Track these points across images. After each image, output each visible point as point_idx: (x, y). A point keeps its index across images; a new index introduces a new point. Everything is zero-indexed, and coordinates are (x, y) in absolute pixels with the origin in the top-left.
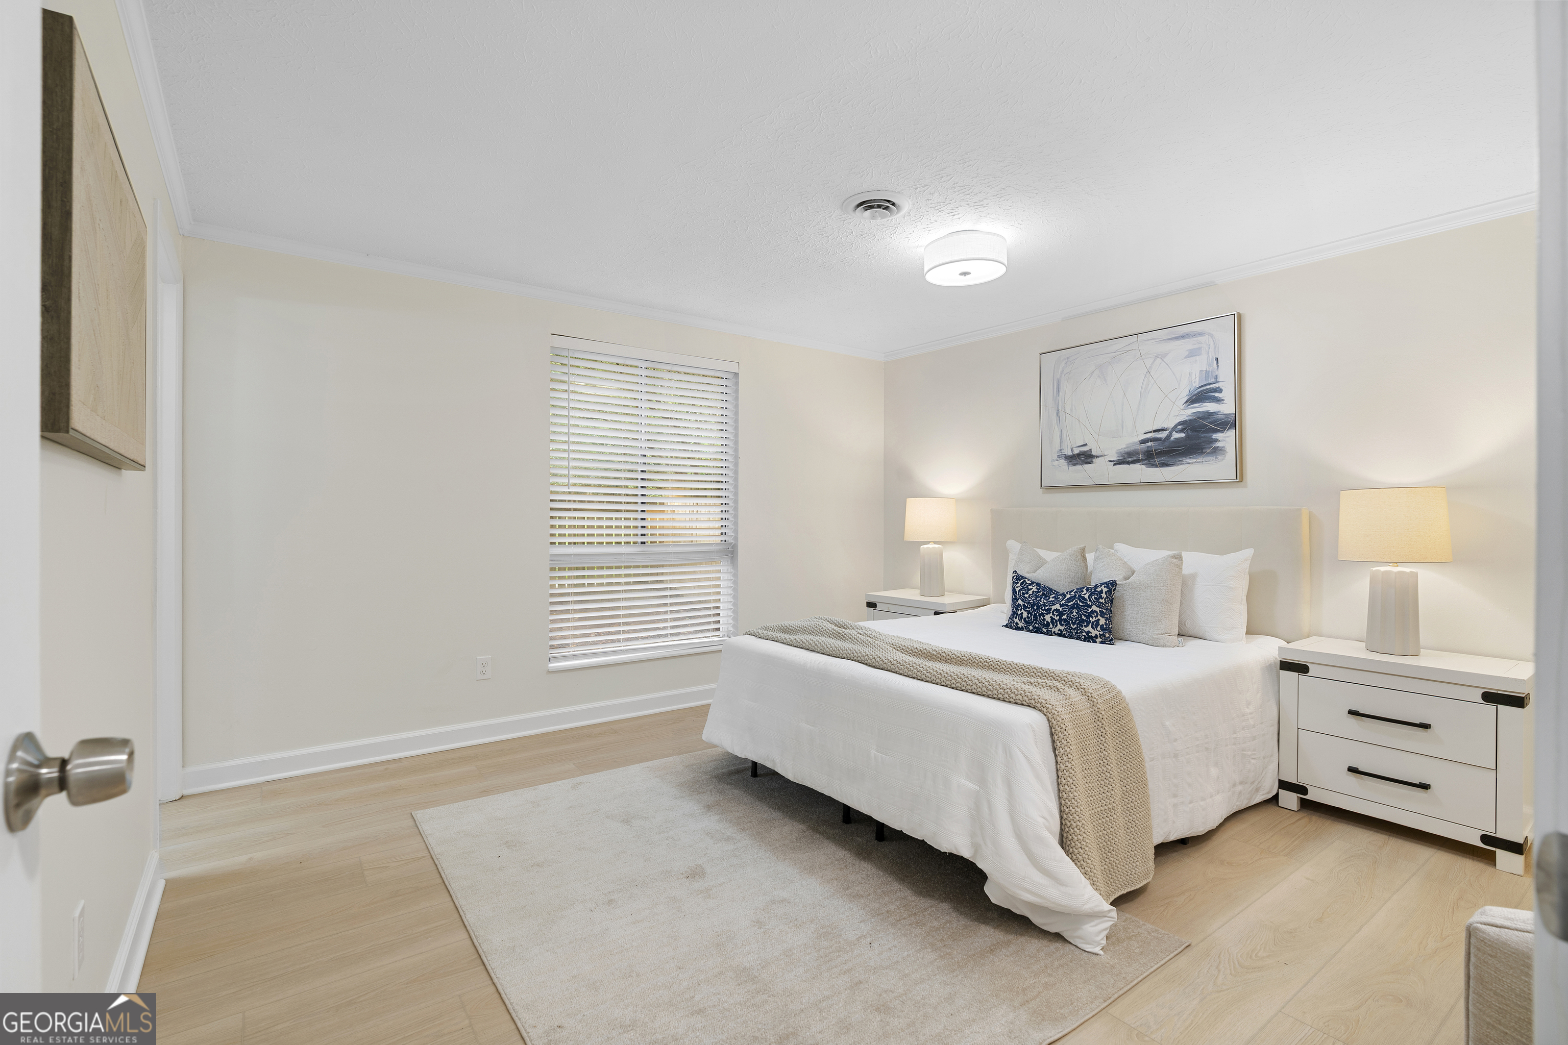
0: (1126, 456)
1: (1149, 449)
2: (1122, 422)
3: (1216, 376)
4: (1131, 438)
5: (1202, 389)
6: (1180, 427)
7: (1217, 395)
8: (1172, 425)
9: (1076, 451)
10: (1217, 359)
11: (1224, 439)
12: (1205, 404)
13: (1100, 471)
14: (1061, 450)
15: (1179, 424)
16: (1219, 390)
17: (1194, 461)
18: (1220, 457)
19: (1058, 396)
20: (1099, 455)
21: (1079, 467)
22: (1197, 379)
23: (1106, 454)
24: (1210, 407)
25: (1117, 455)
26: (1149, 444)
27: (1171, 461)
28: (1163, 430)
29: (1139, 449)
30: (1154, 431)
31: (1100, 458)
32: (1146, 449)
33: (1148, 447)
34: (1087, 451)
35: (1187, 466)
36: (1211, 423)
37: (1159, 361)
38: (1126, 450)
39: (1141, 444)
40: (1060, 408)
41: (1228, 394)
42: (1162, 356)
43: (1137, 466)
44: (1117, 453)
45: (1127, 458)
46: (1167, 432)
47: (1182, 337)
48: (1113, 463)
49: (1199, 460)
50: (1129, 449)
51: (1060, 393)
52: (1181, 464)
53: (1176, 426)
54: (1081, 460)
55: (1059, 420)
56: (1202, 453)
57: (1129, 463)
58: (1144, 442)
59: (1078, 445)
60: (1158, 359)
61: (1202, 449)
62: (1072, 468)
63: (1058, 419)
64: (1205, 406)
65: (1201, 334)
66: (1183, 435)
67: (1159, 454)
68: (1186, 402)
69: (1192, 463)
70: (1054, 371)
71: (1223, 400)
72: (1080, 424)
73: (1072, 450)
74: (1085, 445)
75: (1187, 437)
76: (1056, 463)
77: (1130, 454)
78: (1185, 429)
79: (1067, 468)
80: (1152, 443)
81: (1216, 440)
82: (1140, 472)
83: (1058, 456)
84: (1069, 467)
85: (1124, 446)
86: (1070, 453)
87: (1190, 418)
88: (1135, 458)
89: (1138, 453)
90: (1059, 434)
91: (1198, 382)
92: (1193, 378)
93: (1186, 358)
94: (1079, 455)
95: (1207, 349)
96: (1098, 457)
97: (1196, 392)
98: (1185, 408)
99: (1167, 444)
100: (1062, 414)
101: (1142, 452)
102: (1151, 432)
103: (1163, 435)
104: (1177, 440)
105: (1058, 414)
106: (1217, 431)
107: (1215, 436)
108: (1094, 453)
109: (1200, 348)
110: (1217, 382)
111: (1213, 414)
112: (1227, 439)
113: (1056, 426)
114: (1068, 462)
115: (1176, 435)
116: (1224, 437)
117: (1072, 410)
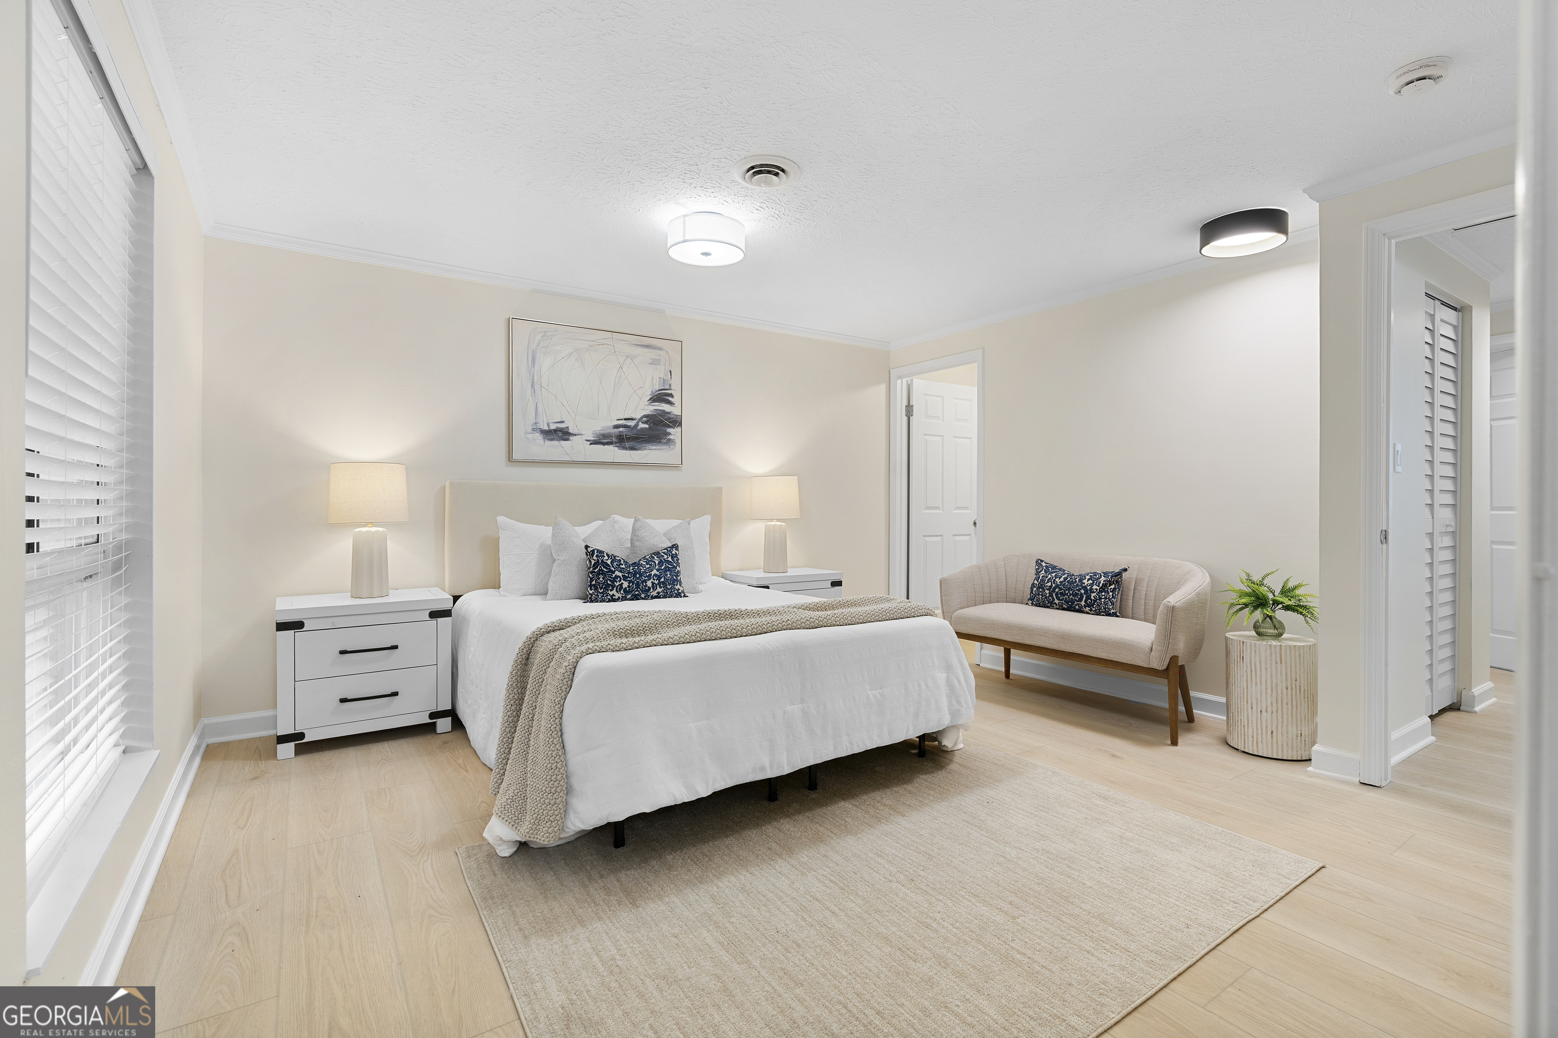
0: (601, 437)
1: (621, 434)
2: (599, 407)
3: (670, 384)
4: (606, 423)
5: (661, 392)
6: (645, 419)
7: (670, 399)
8: (638, 417)
9: (553, 427)
10: (670, 372)
11: (674, 433)
12: (662, 405)
13: (577, 448)
14: (536, 423)
15: (645, 416)
16: (671, 395)
17: (655, 448)
18: (672, 447)
19: (534, 368)
20: (576, 433)
21: (555, 443)
22: (657, 383)
23: (582, 433)
24: (665, 407)
25: (593, 436)
26: (621, 429)
27: (638, 446)
28: (632, 419)
29: (612, 433)
30: (625, 419)
31: (577, 436)
32: (618, 434)
33: (620, 432)
34: (564, 428)
35: (649, 451)
36: (666, 420)
37: (629, 360)
38: (601, 432)
39: (614, 428)
40: (535, 380)
41: (676, 400)
42: (632, 357)
43: (611, 447)
44: (593, 434)
45: (601, 440)
46: (635, 422)
47: (647, 346)
48: (589, 443)
49: (658, 448)
50: (604, 432)
51: (536, 366)
52: (645, 449)
53: (642, 418)
54: (558, 436)
55: (535, 392)
56: (660, 442)
57: (604, 444)
58: (616, 427)
59: (554, 421)
60: (629, 359)
61: (660, 439)
62: (548, 443)
63: (533, 391)
64: (662, 406)
65: (661, 349)
66: (647, 426)
67: (629, 439)
68: (649, 400)
69: (653, 449)
70: (529, 340)
71: (674, 404)
72: (557, 400)
73: (548, 425)
74: (563, 422)
75: (650, 428)
76: (530, 436)
77: (605, 436)
78: (648, 421)
79: (543, 442)
80: (623, 429)
81: (670, 434)
82: (612, 453)
83: (532, 429)
84: (545, 441)
85: (600, 429)
86: (546, 428)
87: (652, 413)
88: (609, 440)
89: (611, 436)
90: (534, 407)
91: (658, 386)
92: (655, 382)
93: (649, 364)
94: (555, 431)
95: (664, 362)
96: (575, 435)
97: (656, 393)
98: (649, 405)
99: (635, 431)
100: (537, 387)
101: (615, 436)
102: (622, 419)
103: (632, 423)
104: (642, 429)
105: (533, 386)
106: (670, 427)
107: (669, 430)
108: (571, 431)
109: (660, 360)
110: (671, 389)
111: (668, 413)
112: (676, 434)
113: (531, 398)
114: (544, 436)
115: (642, 426)
116: (675, 432)
117: (548, 385)
